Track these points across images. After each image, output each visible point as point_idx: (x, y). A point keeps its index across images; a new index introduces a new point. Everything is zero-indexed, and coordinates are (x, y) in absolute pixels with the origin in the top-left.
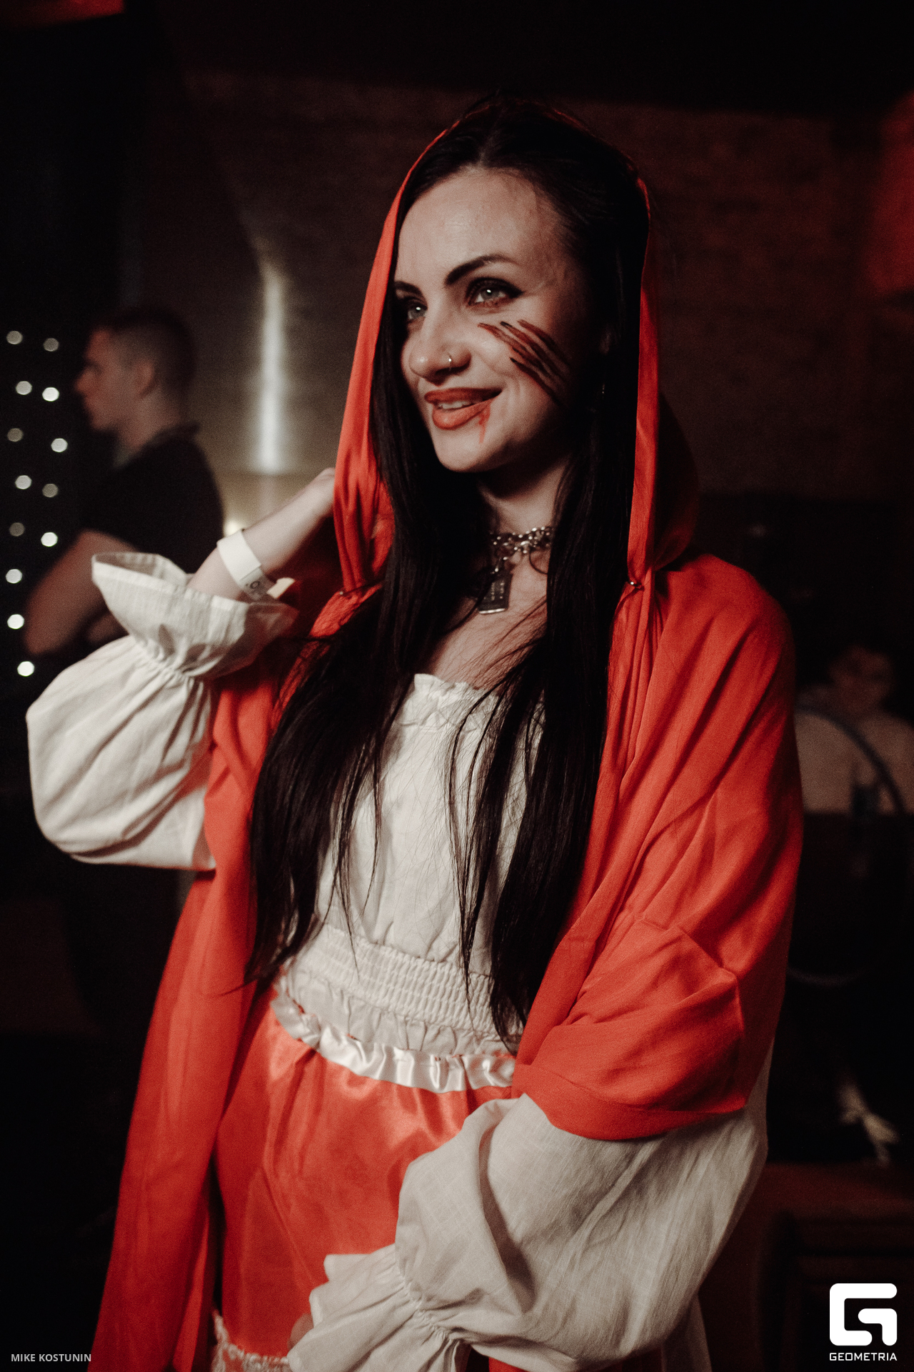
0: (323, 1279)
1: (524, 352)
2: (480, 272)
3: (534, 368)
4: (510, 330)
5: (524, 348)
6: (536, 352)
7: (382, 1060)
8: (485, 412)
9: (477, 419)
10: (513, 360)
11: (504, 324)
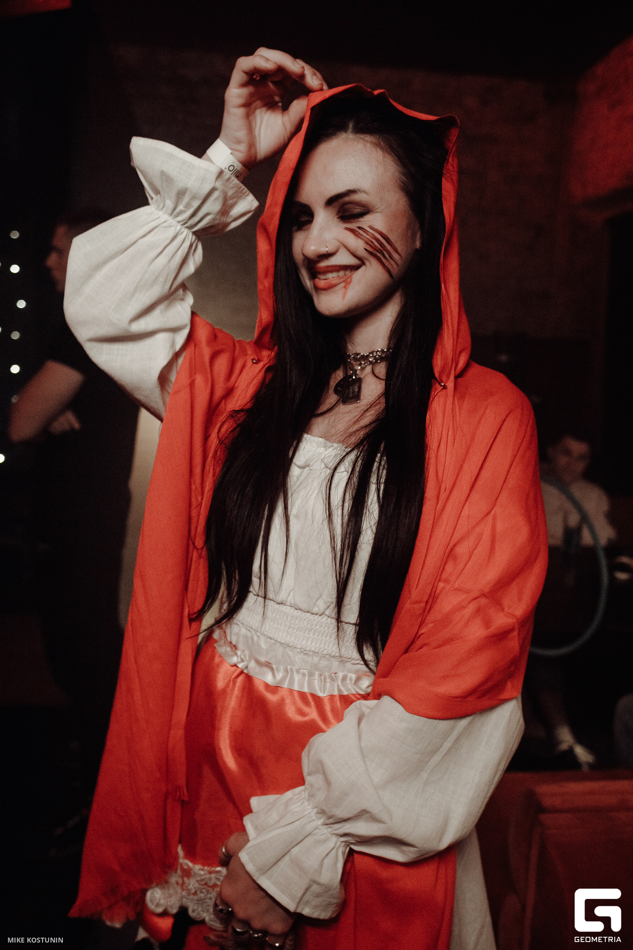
0: (250, 811)
1: (372, 245)
2: (347, 199)
3: (379, 255)
4: (364, 232)
5: (373, 243)
6: (380, 245)
7: (287, 676)
8: (349, 280)
9: (343, 284)
10: (365, 249)
11: (359, 228)
